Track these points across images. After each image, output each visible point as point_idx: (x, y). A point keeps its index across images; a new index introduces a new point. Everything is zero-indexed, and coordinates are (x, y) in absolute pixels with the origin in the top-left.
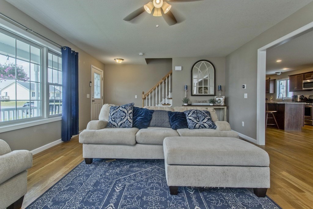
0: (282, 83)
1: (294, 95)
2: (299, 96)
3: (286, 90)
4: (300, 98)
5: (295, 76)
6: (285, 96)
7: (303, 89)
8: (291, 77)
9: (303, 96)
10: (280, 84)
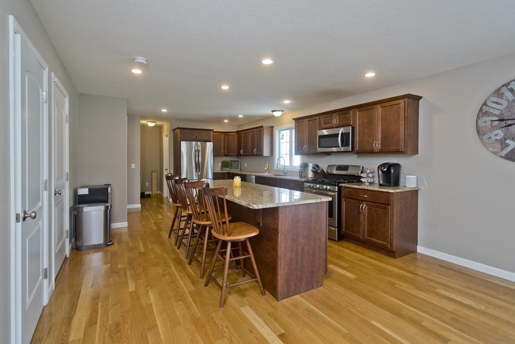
0: (283, 136)
1: (303, 163)
2: (311, 166)
3: (290, 151)
4: (312, 171)
5: (305, 120)
6: (287, 164)
7: (319, 150)
8: (298, 121)
9: (317, 166)
10: (281, 137)
